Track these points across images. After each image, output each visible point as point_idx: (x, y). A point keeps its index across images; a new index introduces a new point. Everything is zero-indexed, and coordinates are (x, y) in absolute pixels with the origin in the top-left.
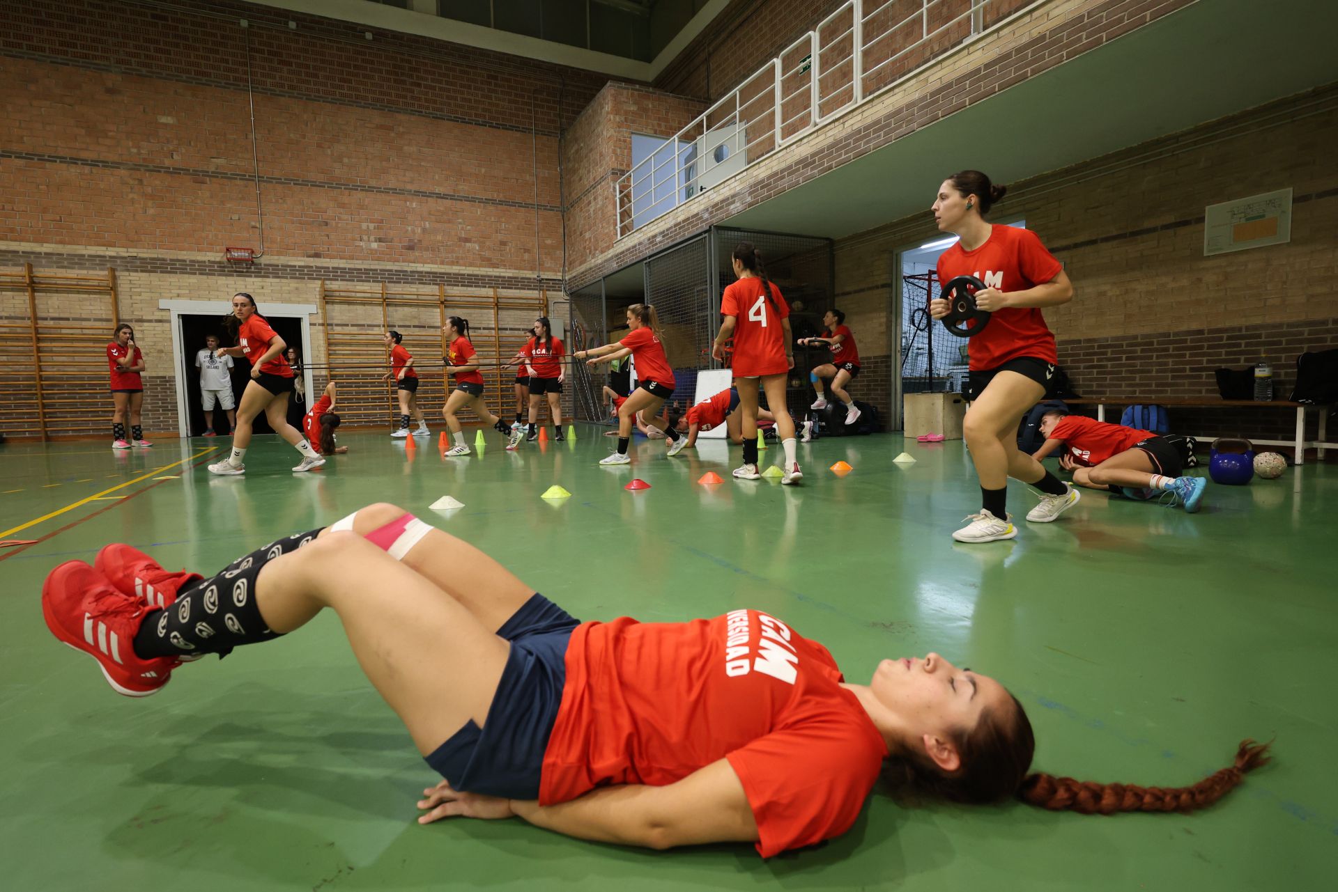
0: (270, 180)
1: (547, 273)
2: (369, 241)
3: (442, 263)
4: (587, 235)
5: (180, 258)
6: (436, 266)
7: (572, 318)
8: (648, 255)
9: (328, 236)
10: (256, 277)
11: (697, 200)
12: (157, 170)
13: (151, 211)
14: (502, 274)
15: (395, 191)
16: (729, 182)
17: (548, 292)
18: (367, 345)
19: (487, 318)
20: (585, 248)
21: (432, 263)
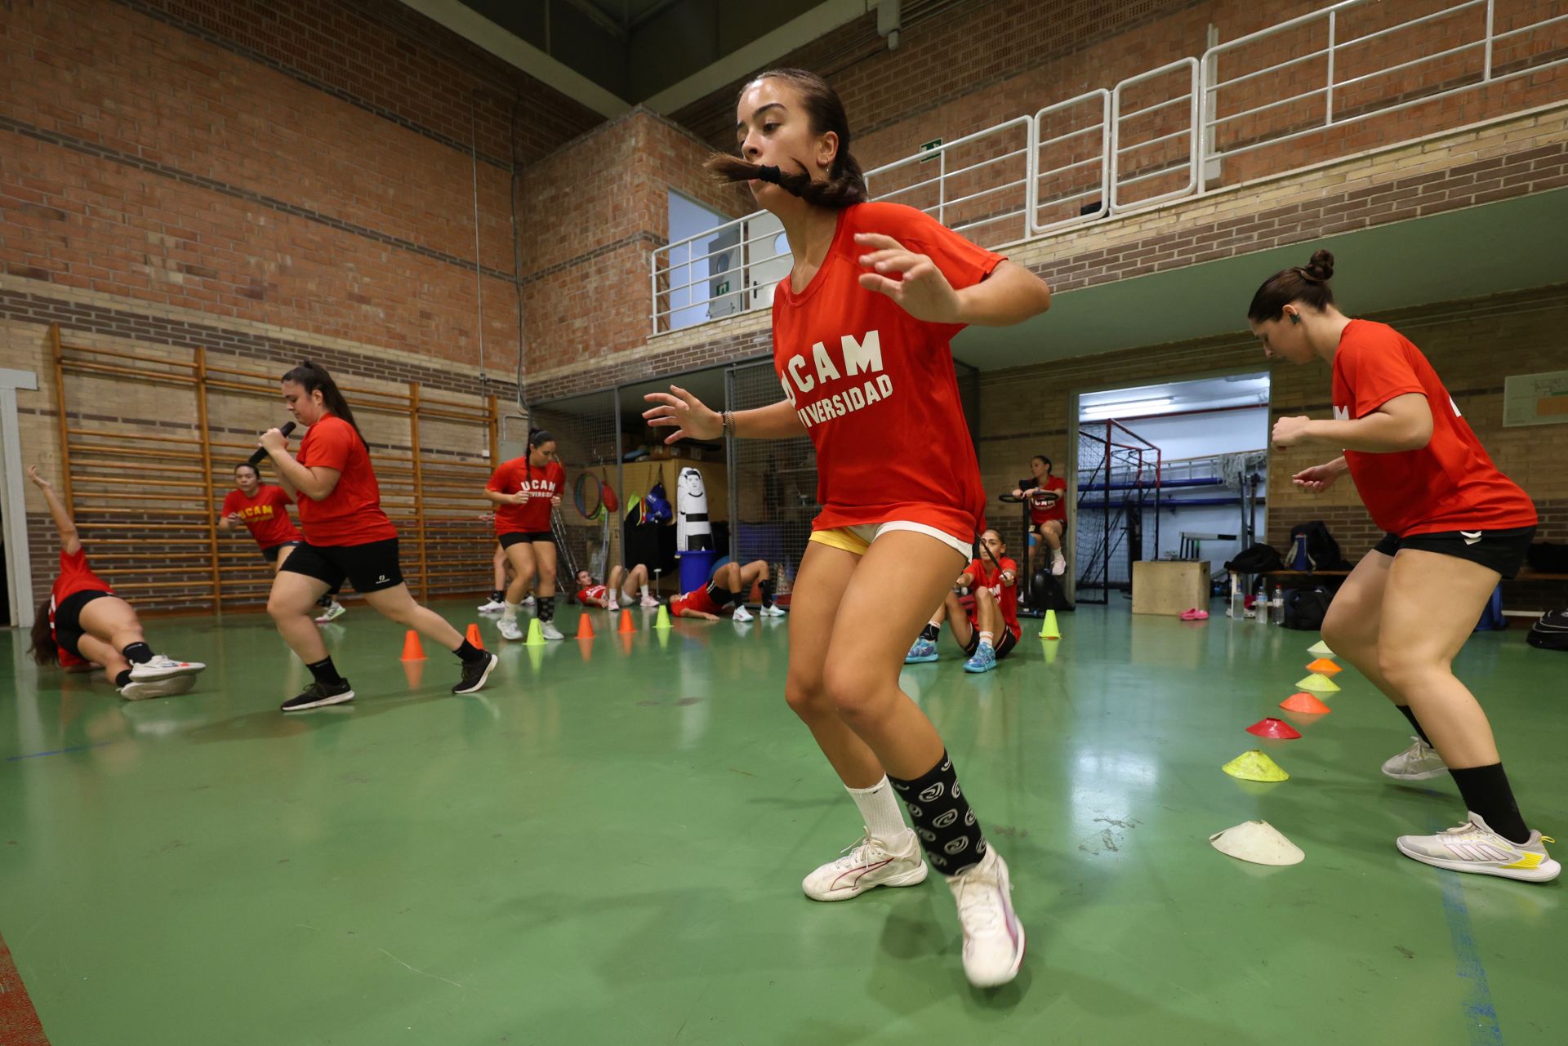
1: (495, 372)
2: (164, 267)
3: (317, 330)
4: (578, 323)
8: (734, 360)
14: (424, 364)
15: (220, 187)
17: (496, 401)
19: (401, 430)
21: (298, 328)
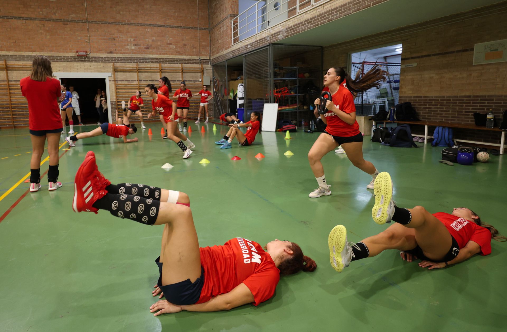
0: (92, 22)
1: (203, 57)
2: (131, 46)
3: (160, 54)
4: (220, 41)
5: (59, 55)
6: (157, 55)
7: (213, 76)
8: (245, 53)
9: (115, 44)
10: (88, 62)
11: (265, 32)
12: (50, 20)
13: (48, 37)
14: (185, 58)
15: (141, 24)
16: (278, 26)
17: (203, 65)
18: (131, 89)
19: (179, 77)
20: (219, 47)
21: (156, 54)
